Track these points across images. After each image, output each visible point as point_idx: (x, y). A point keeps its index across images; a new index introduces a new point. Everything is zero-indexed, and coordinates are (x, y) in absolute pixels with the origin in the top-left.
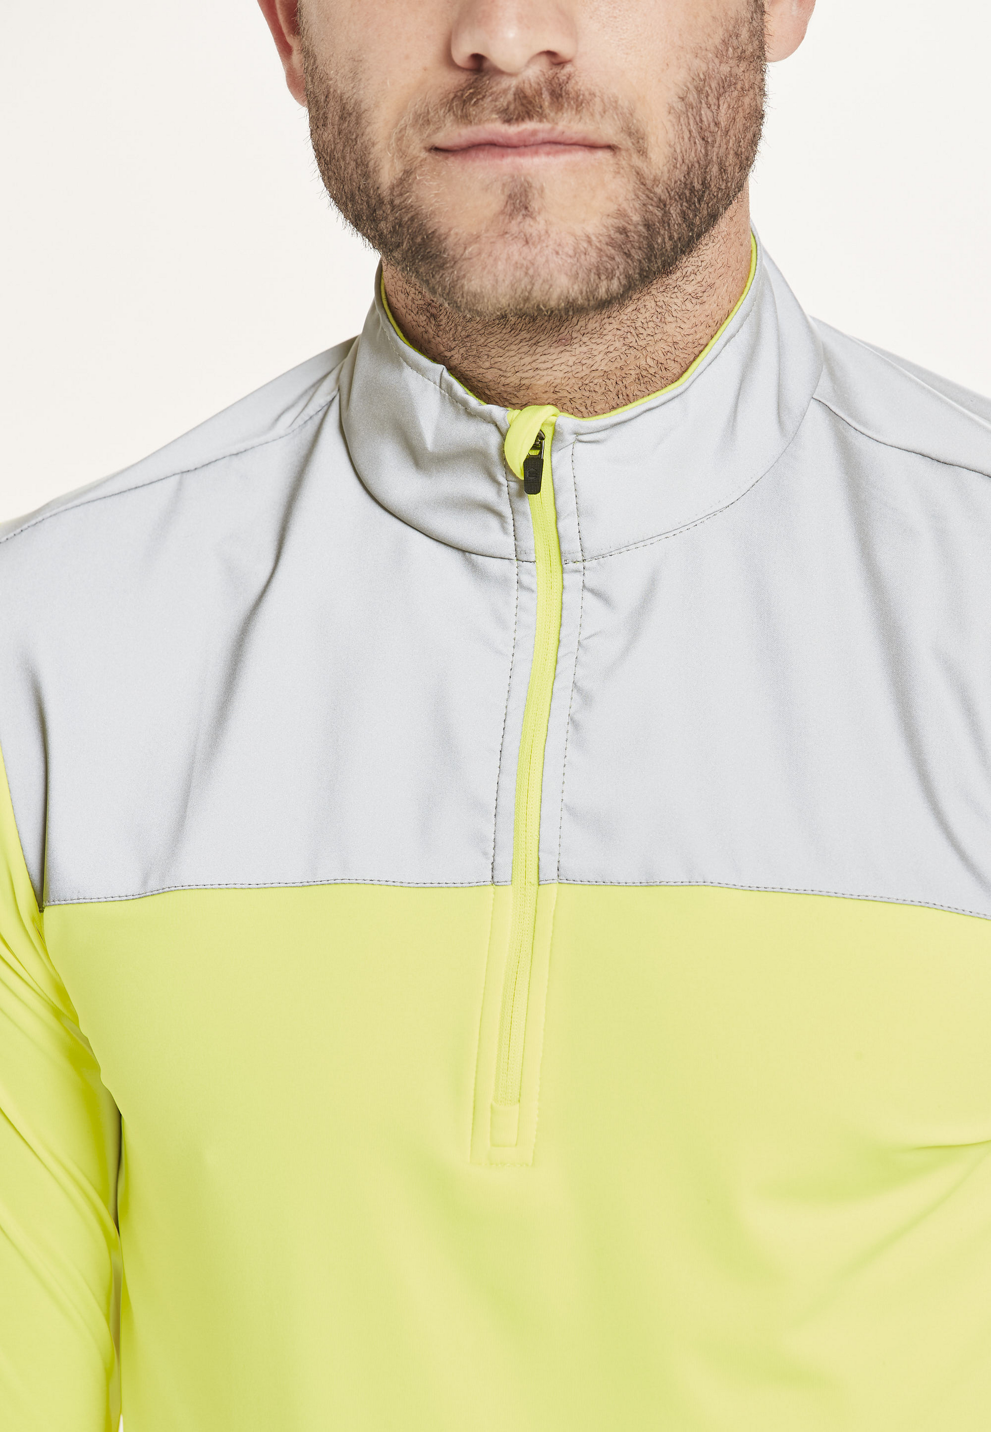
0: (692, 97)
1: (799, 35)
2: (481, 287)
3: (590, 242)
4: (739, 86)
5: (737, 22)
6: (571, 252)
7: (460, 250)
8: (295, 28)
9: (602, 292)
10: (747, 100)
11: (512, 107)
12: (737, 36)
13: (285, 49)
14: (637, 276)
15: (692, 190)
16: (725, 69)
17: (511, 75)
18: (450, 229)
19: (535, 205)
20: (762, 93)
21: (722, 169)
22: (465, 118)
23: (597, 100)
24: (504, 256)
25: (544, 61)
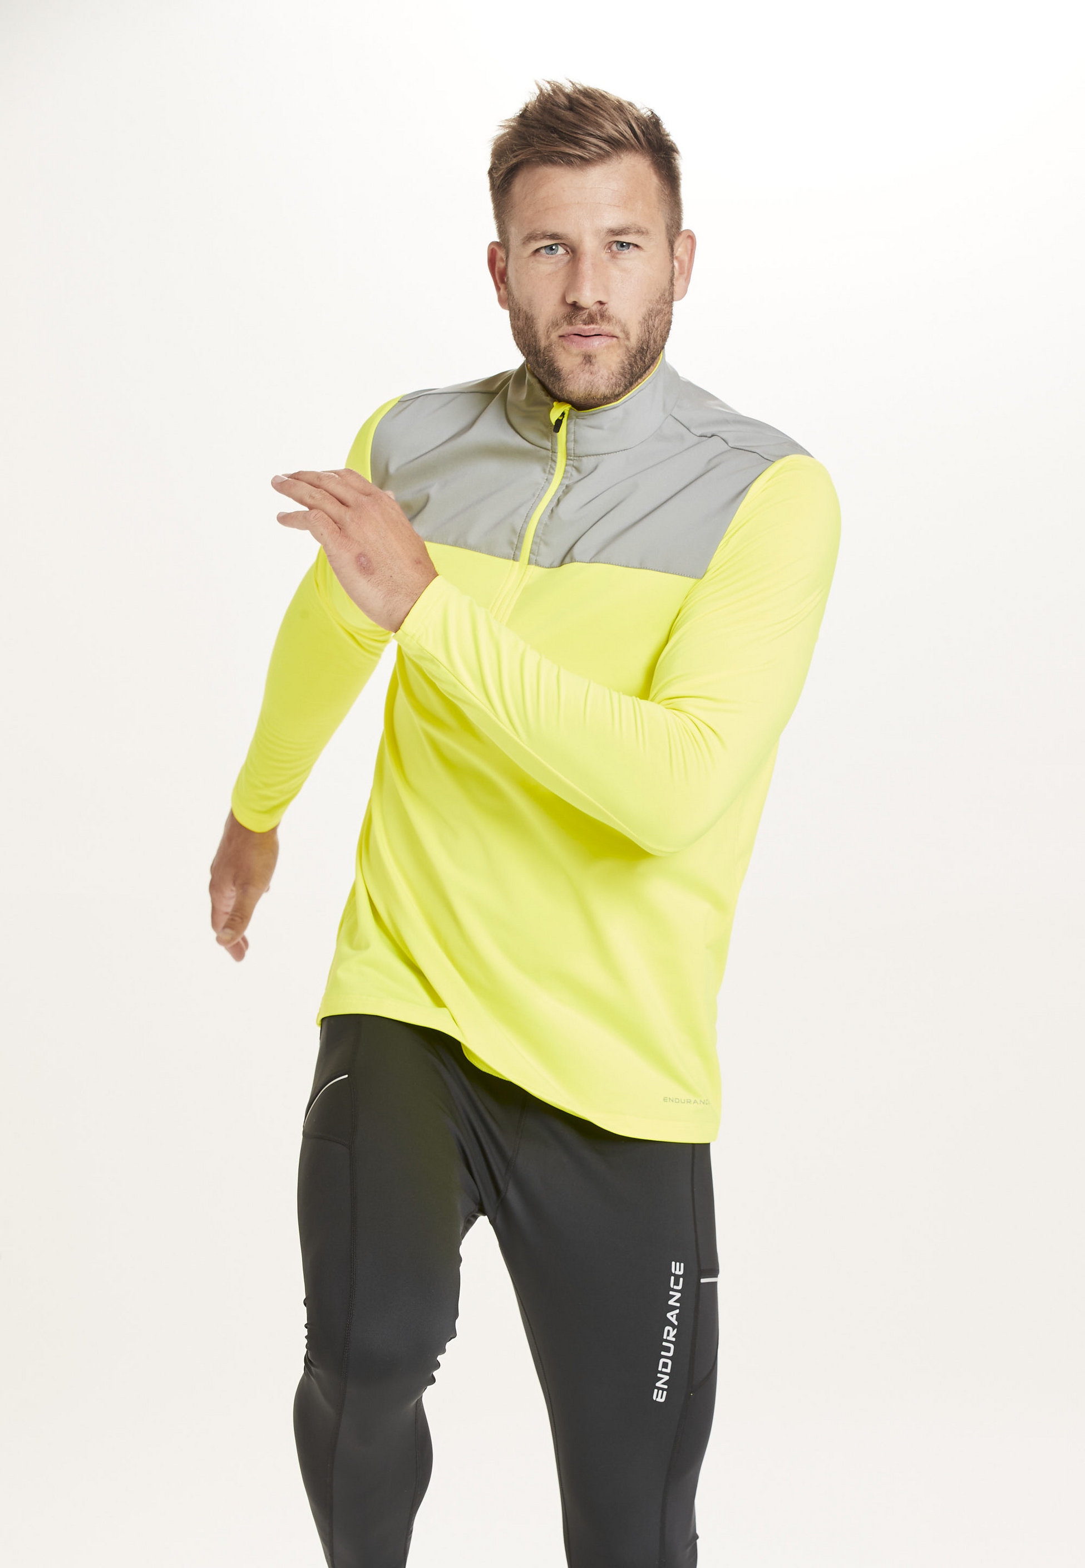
0: (647, 318)
1: (685, 292)
2: (574, 389)
3: (613, 375)
4: (663, 313)
5: (665, 290)
6: (607, 378)
7: (566, 376)
8: (503, 281)
9: (616, 392)
10: (666, 318)
11: (587, 319)
12: (664, 295)
13: (498, 289)
14: (628, 384)
15: (643, 349)
16: (659, 307)
17: (586, 309)
18: (563, 368)
19: (594, 361)
20: (672, 314)
21: (655, 342)
22: (570, 324)
23: (614, 319)
24: (583, 378)
25: (598, 304)
